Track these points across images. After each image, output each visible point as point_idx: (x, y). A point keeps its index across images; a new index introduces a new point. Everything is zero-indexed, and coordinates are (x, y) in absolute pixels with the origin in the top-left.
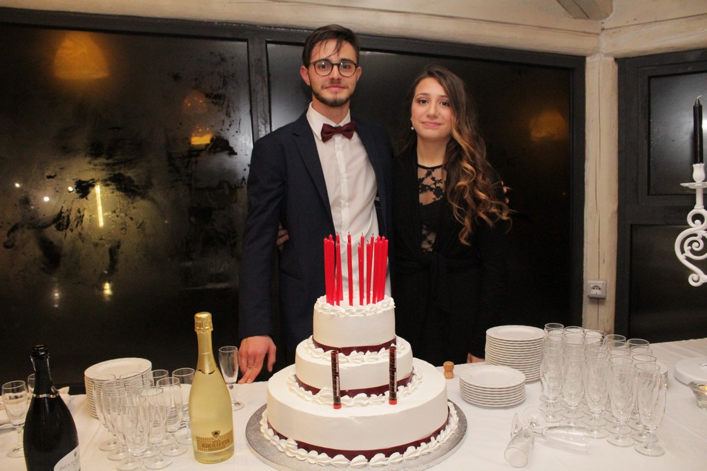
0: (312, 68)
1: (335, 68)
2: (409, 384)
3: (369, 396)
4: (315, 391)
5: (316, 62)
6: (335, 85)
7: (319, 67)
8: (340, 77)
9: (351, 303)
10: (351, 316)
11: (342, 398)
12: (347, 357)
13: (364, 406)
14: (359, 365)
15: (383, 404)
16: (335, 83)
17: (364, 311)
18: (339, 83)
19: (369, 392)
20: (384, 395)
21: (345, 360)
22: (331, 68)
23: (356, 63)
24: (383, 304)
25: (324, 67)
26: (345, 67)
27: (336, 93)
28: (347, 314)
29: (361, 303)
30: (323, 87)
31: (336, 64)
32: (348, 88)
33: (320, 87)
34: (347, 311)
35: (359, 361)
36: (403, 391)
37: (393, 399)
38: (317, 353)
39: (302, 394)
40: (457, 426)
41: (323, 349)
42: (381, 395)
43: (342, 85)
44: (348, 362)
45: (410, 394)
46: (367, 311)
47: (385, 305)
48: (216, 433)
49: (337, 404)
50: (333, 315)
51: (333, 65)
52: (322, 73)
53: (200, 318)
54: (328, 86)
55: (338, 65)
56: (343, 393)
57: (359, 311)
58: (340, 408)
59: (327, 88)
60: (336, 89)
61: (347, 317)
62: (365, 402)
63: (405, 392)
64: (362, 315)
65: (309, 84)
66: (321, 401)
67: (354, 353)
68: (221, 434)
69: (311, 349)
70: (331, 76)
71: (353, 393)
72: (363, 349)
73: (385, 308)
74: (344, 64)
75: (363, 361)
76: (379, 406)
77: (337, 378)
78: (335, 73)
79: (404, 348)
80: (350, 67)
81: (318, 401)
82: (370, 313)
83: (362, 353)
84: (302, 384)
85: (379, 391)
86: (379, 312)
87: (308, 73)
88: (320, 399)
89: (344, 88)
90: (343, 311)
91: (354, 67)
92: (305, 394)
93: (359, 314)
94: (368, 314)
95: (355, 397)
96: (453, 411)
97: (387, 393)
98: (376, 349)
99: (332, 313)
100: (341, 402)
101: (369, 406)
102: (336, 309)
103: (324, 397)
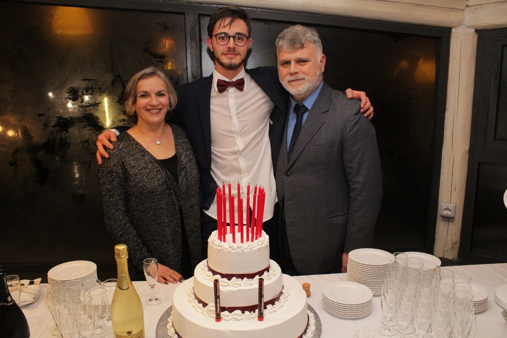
0: (214, 38)
1: (232, 39)
2: (276, 303)
3: (243, 313)
4: (205, 305)
5: (217, 35)
6: (232, 52)
7: (219, 38)
8: (235, 46)
9: (234, 241)
10: (233, 251)
11: (222, 313)
12: (229, 281)
13: (238, 320)
14: (236, 289)
15: (253, 320)
16: (232, 51)
17: (242, 248)
18: (235, 51)
19: (243, 309)
20: (254, 312)
21: (226, 284)
22: (228, 39)
23: (247, 36)
24: (258, 242)
25: (223, 38)
26: (239, 39)
27: (231, 59)
28: (230, 249)
29: (242, 241)
30: (223, 54)
31: (233, 36)
32: (240, 54)
33: (220, 54)
34: (230, 247)
35: (237, 286)
36: (271, 309)
37: (261, 317)
38: (208, 276)
39: (195, 305)
40: (312, 335)
41: (213, 273)
42: (252, 312)
43: (237, 53)
44: (229, 285)
45: (275, 311)
46: (245, 248)
47: (260, 243)
48: (129, 333)
49: (218, 318)
50: (220, 250)
51: (230, 37)
52: (222, 43)
53: (118, 249)
54: (226, 53)
55: (234, 37)
56: (223, 309)
57: (238, 248)
58: (220, 321)
59: (225, 55)
60: (232, 56)
61: (229, 252)
62: (239, 318)
63: (272, 310)
64: (241, 251)
65: (212, 50)
66: (208, 313)
67: (234, 279)
68: (133, 333)
69: (205, 271)
70: (228, 46)
71: (231, 310)
72: (241, 276)
73: (259, 245)
74: (239, 36)
75: (240, 286)
76: (249, 322)
77: (218, 300)
78: (231, 43)
79: (275, 274)
80: (243, 39)
81: (205, 313)
82: (247, 249)
83: (240, 279)
84: (197, 298)
85: (251, 309)
86: (255, 249)
87: (212, 42)
88: (206, 312)
89: (237, 55)
90: (227, 247)
91: (245, 39)
92: (197, 306)
93: (239, 251)
94: (246, 251)
95: (233, 313)
96: (312, 321)
97: (257, 311)
98: (251, 276)
99: (219, 248)
100: (221, 316)
101: (242, 321)
102: (222, 245)
103: (210, 311)
